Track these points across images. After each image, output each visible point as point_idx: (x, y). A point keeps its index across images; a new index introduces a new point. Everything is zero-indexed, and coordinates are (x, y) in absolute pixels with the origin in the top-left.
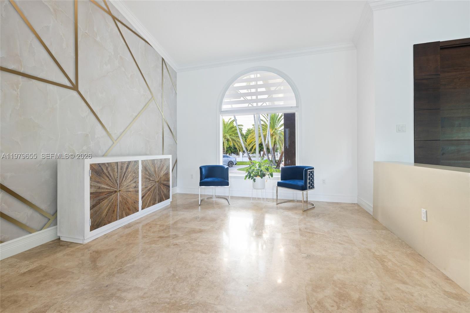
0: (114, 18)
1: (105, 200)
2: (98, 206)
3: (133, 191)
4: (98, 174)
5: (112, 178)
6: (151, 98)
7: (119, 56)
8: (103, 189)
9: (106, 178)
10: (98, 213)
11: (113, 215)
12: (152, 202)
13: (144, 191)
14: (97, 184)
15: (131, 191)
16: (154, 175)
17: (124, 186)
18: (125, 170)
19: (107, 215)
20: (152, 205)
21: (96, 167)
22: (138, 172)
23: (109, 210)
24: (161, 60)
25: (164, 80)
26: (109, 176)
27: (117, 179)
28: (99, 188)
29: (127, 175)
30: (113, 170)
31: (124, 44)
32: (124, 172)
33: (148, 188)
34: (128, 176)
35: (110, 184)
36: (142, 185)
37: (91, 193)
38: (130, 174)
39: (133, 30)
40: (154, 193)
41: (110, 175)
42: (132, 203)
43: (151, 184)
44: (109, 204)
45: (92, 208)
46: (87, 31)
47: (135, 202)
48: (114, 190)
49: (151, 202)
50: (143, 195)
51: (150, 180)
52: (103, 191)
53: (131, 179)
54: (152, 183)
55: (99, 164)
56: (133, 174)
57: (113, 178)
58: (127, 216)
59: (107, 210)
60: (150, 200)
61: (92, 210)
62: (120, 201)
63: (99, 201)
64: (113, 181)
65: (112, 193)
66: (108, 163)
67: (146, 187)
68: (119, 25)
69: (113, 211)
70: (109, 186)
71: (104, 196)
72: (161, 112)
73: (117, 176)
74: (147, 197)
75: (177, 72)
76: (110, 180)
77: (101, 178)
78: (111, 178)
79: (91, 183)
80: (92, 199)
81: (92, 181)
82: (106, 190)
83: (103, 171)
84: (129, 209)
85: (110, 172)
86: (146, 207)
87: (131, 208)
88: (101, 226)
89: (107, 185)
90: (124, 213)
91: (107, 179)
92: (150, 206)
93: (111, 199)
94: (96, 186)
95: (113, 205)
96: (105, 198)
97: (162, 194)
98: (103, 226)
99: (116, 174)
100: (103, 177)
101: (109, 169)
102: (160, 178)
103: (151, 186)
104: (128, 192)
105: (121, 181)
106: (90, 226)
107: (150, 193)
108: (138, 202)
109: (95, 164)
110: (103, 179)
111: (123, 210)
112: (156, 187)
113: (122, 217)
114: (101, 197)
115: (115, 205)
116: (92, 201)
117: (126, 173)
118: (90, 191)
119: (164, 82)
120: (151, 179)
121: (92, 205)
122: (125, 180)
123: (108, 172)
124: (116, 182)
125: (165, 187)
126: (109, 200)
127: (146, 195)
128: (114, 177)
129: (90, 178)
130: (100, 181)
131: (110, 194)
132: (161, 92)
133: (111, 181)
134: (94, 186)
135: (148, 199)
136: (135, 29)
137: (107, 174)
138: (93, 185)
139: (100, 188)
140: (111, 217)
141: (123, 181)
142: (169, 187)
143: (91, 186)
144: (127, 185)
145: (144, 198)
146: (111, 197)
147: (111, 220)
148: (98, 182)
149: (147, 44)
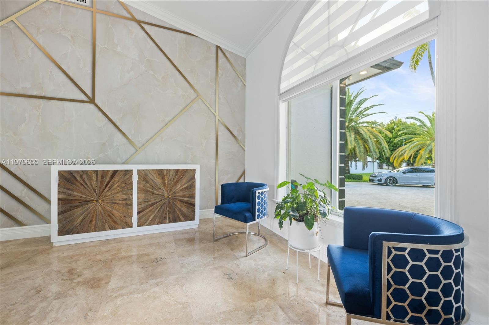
0: (139, 23)
1: (78, 208)
2: (69, 212)
3: (122, 204)
4: (69, 181)
5: (88, 187)
6: (197, 97)
7: (145, 60)
8: (76, 197)
9: (80, 185)
10: (68, 220)
11: (89, 225)
12: (157, 220)
13: (143, 205)
14: (67, 190)
15: (118, 203)
16: (162, 188)
17: (107, 197)
18: (108, 179)
19: (81, 223)
20: (158, 224)
21: (65, 174)
22: (132, 183)
23: (84, 219)
24: (214, 50)
25: (220, 72)
26: (84, 184)
27: (96, 188)
28: (70, 195)
29: (112, 186)
30: (90, 179)
31: (154, 45)
32: (107, 181)
33: (151, 203)
34: (114, 187)
35: (85, 192)
36: (138, 198)
37: (59, 199)
38: (117, 185)
39: (167, 26)
40: (162, 210)
41: (86, 184)
42: (121, 217)
43: (154, 199)
44: (84, 213)
45: (61, 214)
46: (106, 46)
47: (126, 216)
48: (91, 199)
49: (155, 220)
50: (141, 210)
51: (153, 193)
52: (75, 198)
53: (118, 190)
54: (157, 197)
55: (70, 171)
56: (123, 184)
57: (90, 187)
58: (112, 230)
59: (81, 218)
60: (154, 217)
61: (60, 216)
62: (101, 212)
63: (70, 208)
64: (89, 190)
65: (88, 202)
66: (83, 171)
67: (145, 202)
68: (146, 27)
69: (90, 221)
70: (84, 194)
71: (77, 204)
72: (214, 113)
73: (96, 185)
74: (147, 213)
75: (245, 58)
76: (85, 188)
77: (73, 185)
78: (86, 187)
79: (58, 189)
80: (60, 205)
81: (61, 187)
82: (80, 198)
83: (76, 179)
84: (115, 222)
85: (86, 180)
86: (146, 224)
87: (118, 222)
88: (73, 234)
89: (82, 193)
90: (107, 226)
91: (82, 187)
92: (153, 224)
93: (87, 208)
94: (66, 193)
95: (90, 214)
96: (78, 206)
97: (178, 212)
98: (76, 234)
99: (95, 183)
100: (75, 184)
101: (84, 177)
102: (174, 192)
103: (154, 202)
104: (113, 204)
105: (102, 190)
106: (58, 231)
107: (153, 209)
108: (132, 217)
109: (65, 172)
110: (76, 187)
111: (105, 221)
112: (165, 203)
113: (103, 229)
114: (72, 205)
115: (93, 216)
116: (60, 207)
117: (111, 182)
118: (58, 197)
119: (220, 75)
120: (156, 192)
121: (60, 211)
122: (108, 191)
123: (84, 180)
124: (95, 191)
125: (185, 204)
126: (84, 209)
127: (147, 211)
128: (92, 186)
129: (58, 184)
130: (71, 188)
131: (87, 203)
132: (214, 88)
133: (88, 190)
134: (64, 192)
135: (150, 216)
136: (170, 25)
137: (82, 182)
138: (61, 191)
139: (72, 195)
140: (87, 226)
141: (105, 191)
142: (194, 205)
143: (59, 192)
144: (113, 196)
145: (142, 214)
146: (87, 206)
147: (87, 230)
148: (69, 189)
149: (189, 36)
